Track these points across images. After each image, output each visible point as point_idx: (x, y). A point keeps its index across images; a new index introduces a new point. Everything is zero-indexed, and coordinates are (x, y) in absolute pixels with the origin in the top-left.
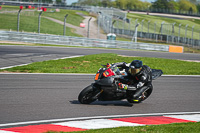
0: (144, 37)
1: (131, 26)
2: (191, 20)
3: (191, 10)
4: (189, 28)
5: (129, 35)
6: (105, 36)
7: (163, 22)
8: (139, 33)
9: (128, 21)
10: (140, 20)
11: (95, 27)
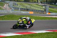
0: (22, 9)
1: (18, 6)
2: (35, 4)
3: (35, 1)
4: (35, 7)
5: (18, 9)
6: (11, 9)
7: (27, 5)
8: (20, 8)
9: (17, 5)
10: (21, 5)
11: (8, 7)
